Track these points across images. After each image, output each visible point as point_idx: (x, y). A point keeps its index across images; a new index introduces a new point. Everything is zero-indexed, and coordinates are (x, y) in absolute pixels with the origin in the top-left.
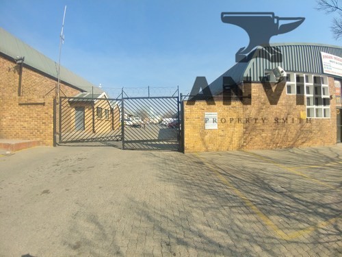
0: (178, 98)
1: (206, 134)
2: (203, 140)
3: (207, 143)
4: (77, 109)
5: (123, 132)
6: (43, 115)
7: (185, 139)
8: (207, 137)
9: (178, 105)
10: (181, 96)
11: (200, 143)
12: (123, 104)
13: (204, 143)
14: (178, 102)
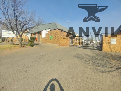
0: (101, 34)
1: (111, 46)
2: (110, 48)
3: (112, 49)
4: (71, 39)
5: (83, 44)
6: (67, 40)
7: (103, 47)
8: (111, 47)
9: (101, 37)
10: (102, 34)
11: (109, 49)
12: (83, 37)
13: (111, 49)
14: (101, 36)
